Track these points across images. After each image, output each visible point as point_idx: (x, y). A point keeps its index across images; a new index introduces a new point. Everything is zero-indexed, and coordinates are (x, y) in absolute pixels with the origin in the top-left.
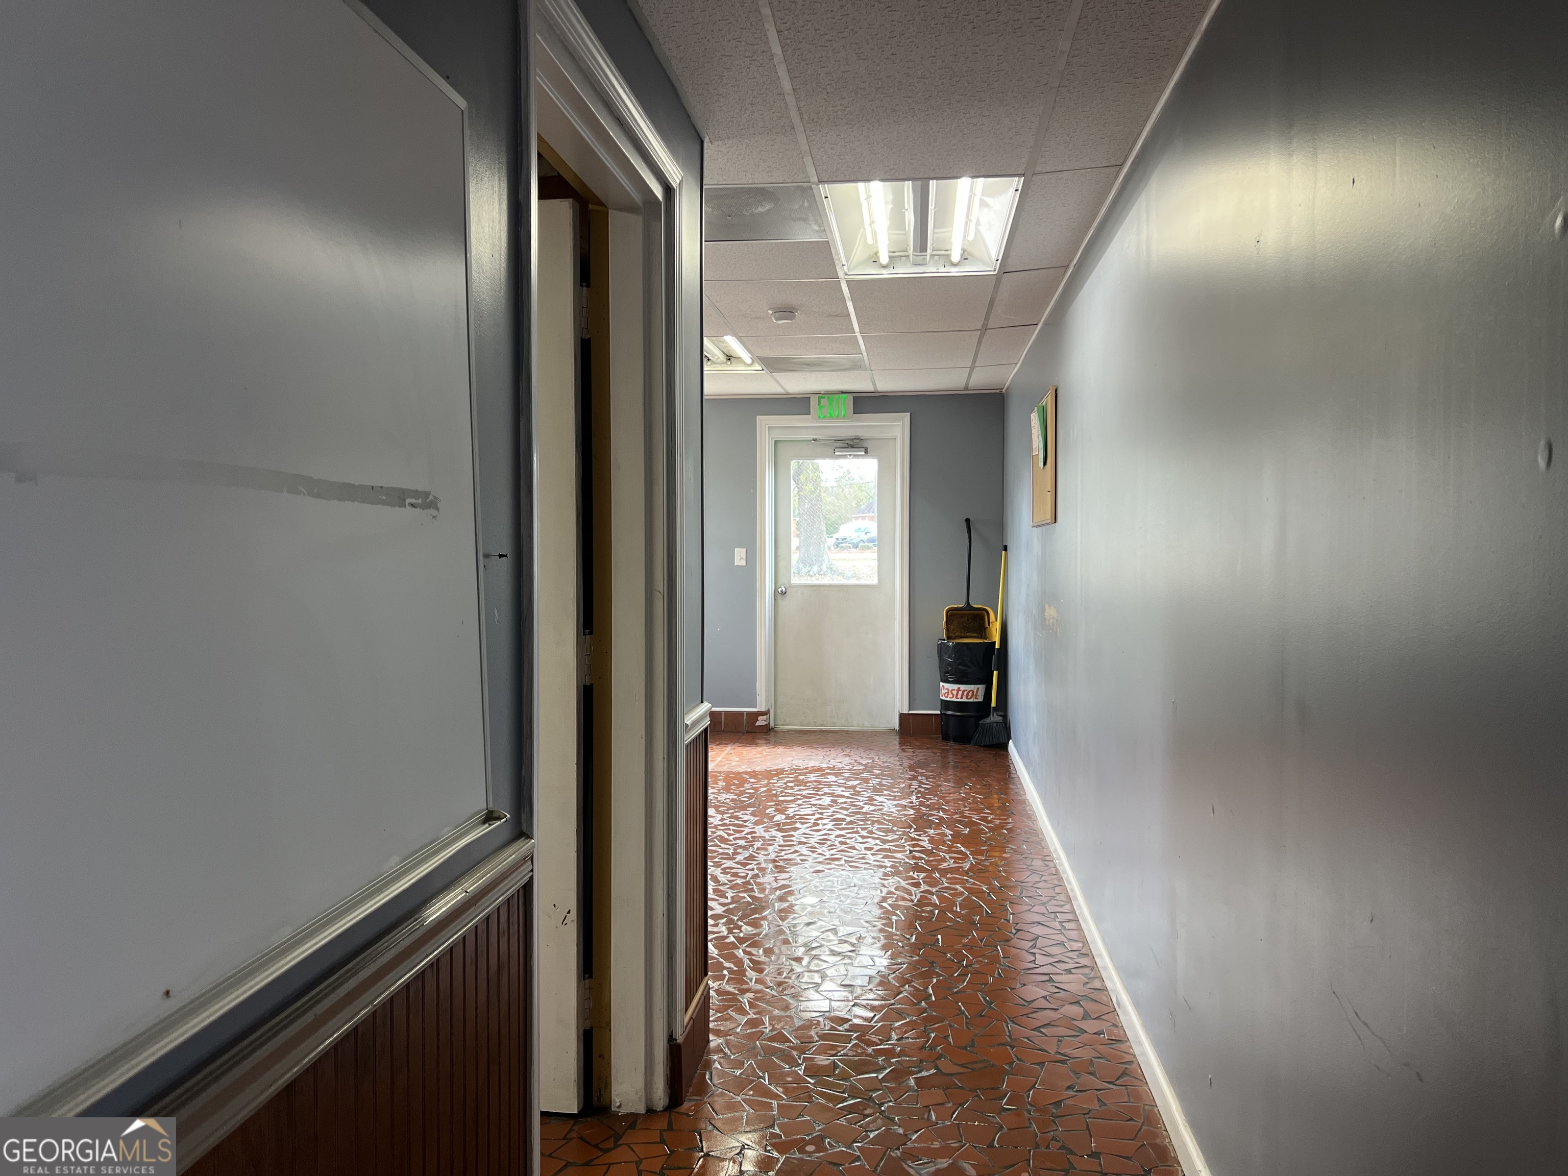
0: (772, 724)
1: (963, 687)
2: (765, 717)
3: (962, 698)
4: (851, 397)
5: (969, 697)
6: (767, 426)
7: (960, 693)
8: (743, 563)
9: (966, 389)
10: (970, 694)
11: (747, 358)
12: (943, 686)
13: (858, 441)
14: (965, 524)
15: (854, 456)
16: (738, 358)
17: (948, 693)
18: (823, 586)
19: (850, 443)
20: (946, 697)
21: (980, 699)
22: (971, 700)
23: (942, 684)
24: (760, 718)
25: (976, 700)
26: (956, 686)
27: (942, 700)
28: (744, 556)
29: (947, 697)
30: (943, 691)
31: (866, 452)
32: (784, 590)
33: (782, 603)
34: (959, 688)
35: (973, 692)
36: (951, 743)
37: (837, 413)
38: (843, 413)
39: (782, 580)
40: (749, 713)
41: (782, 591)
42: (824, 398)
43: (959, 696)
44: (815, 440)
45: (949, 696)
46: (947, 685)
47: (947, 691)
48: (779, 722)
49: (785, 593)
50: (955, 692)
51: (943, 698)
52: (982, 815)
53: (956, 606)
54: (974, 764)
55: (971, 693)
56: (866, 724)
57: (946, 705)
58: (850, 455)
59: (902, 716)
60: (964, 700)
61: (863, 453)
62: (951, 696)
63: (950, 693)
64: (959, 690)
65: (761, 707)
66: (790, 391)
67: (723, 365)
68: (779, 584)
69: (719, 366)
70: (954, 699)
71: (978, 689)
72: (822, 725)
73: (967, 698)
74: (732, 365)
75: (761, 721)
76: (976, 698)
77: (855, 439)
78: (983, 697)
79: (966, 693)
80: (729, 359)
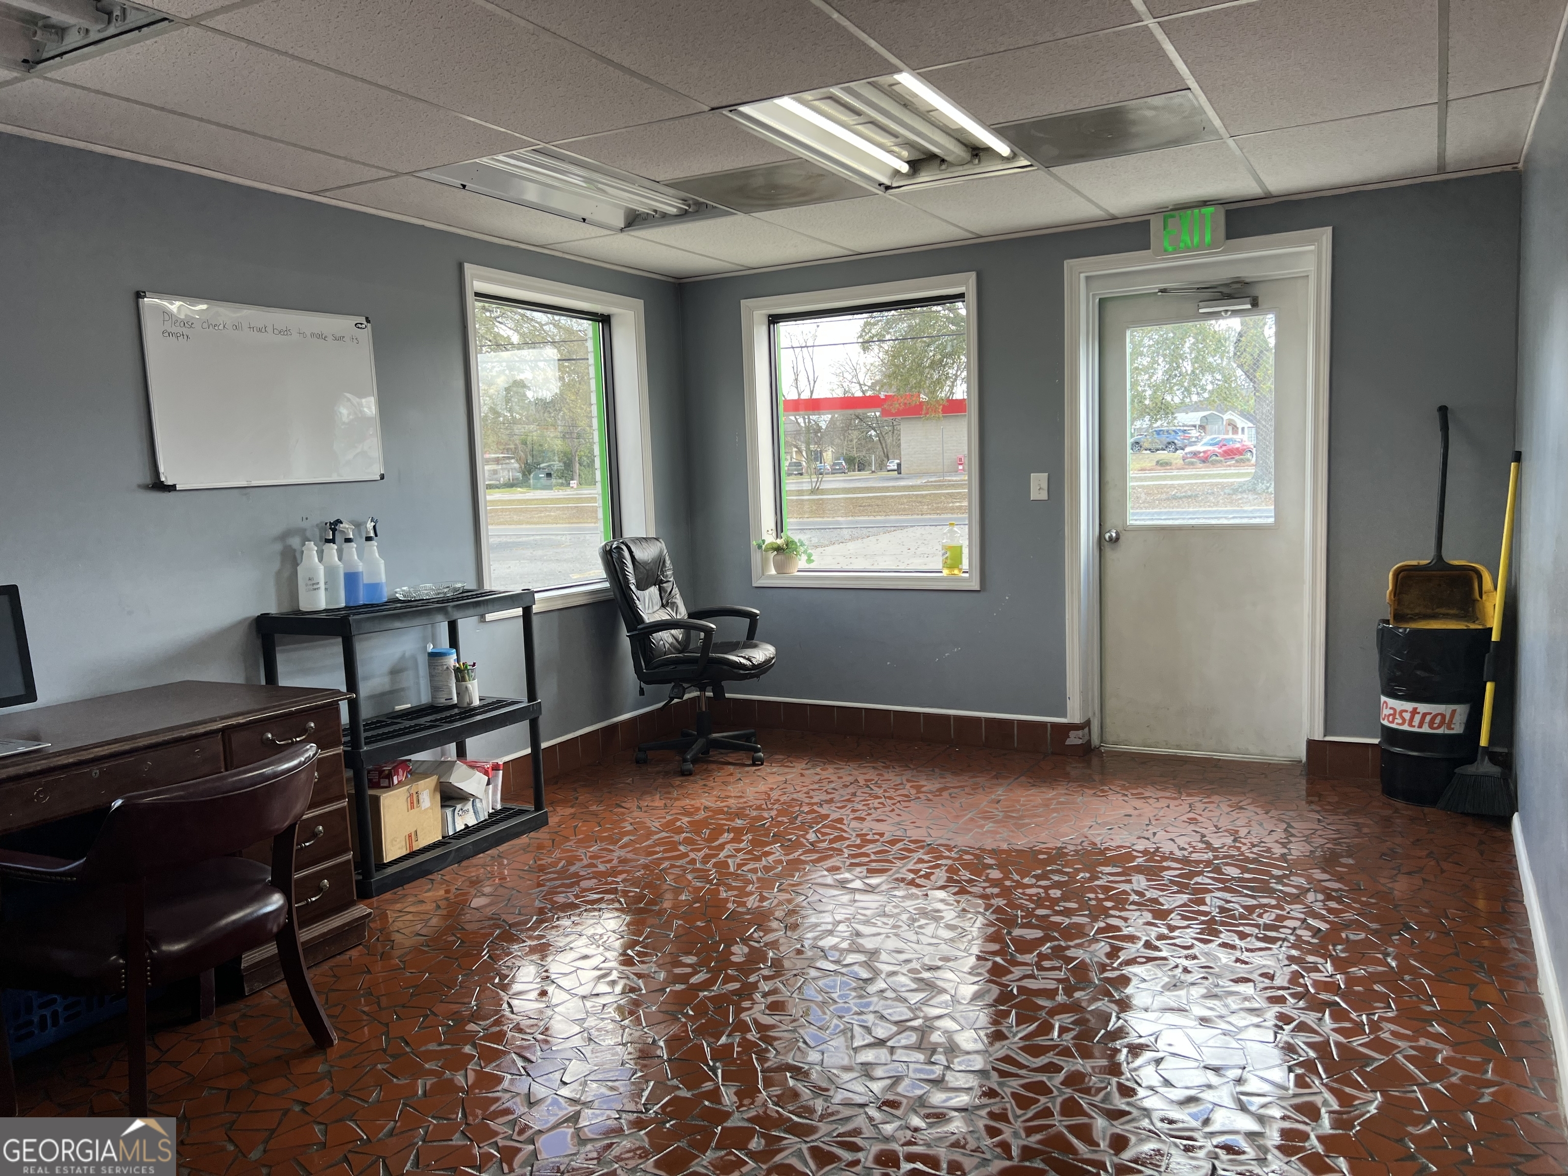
0: (1095, 741)
1: (1423, 708)
2: (1080, 733)
3: (1420, 726)
4: (1221, 211)
5: (1435, 725)
6: (1082, 275)
7: (1417, 718)
8: (1044, 496)
9: (1442, 168)
10: (1438, 720)
11: (1004, 149)
12: (1385, 702)
13: (1238, 286)
14: (1436, 415)
15: (1233, 311)
16: (988, 150)
17: (1394, 715)
18: (1180, 528)
19: (1226, 290)
20: (1390, 722)
21: (1458, 728)
22: (1440, 731)
23: (1383, 698)
24: (1072, 734)
25: (1447, 732)
26: (1409, 706)
27: (1383, 726)
28: (1045, 485)
29: (1392, 722)
30: (1386, 712)
31: (1255, 303)
32: (1114, 535)
33: (1111, 555)
34: (1415, 709)
35: (1443, 716)
36: (1399, 804)
37: (1196, 240)
38: (1208, 238)
39: (1112, 520)
40: (1054, 725)
41: (1111, 537)
42: (1173, 217)
43: (1417, 721)
44: (1163, 291)
45: (1396, 721)
46: (1392, 702)
47: (1392, 712)
48: (1110, 737)
49: (1117, 539)
50: (1407, 716)
51: (1385, 723)
52: (1422, 1042)
53: (1414, 563)
54: (1433, 863)
55: (1439, 718)
56: (1252, 749)
57: (1391, 735)
58: (1226, 311)
59: (1311, 744)
60: (1426, 729)
61: (1249, 306)
62: (1400, 721)
63: (1397, 716)
64: (1414, 712)
65: (1073, 716)
66: (1114, 211)
67: (966, 167)
68: (1108, 524)
69: (961, 168)
70: (1406, 727)
71: (1454, 711)
72: (1179, 747)
73: (1431, 726)
74: (982, 165)
75: (1074, 739)
76: (1449, 728)
77: (1233, 283)
78: (1463, 726)
79: (1428, 718)
80: (977, 155)
